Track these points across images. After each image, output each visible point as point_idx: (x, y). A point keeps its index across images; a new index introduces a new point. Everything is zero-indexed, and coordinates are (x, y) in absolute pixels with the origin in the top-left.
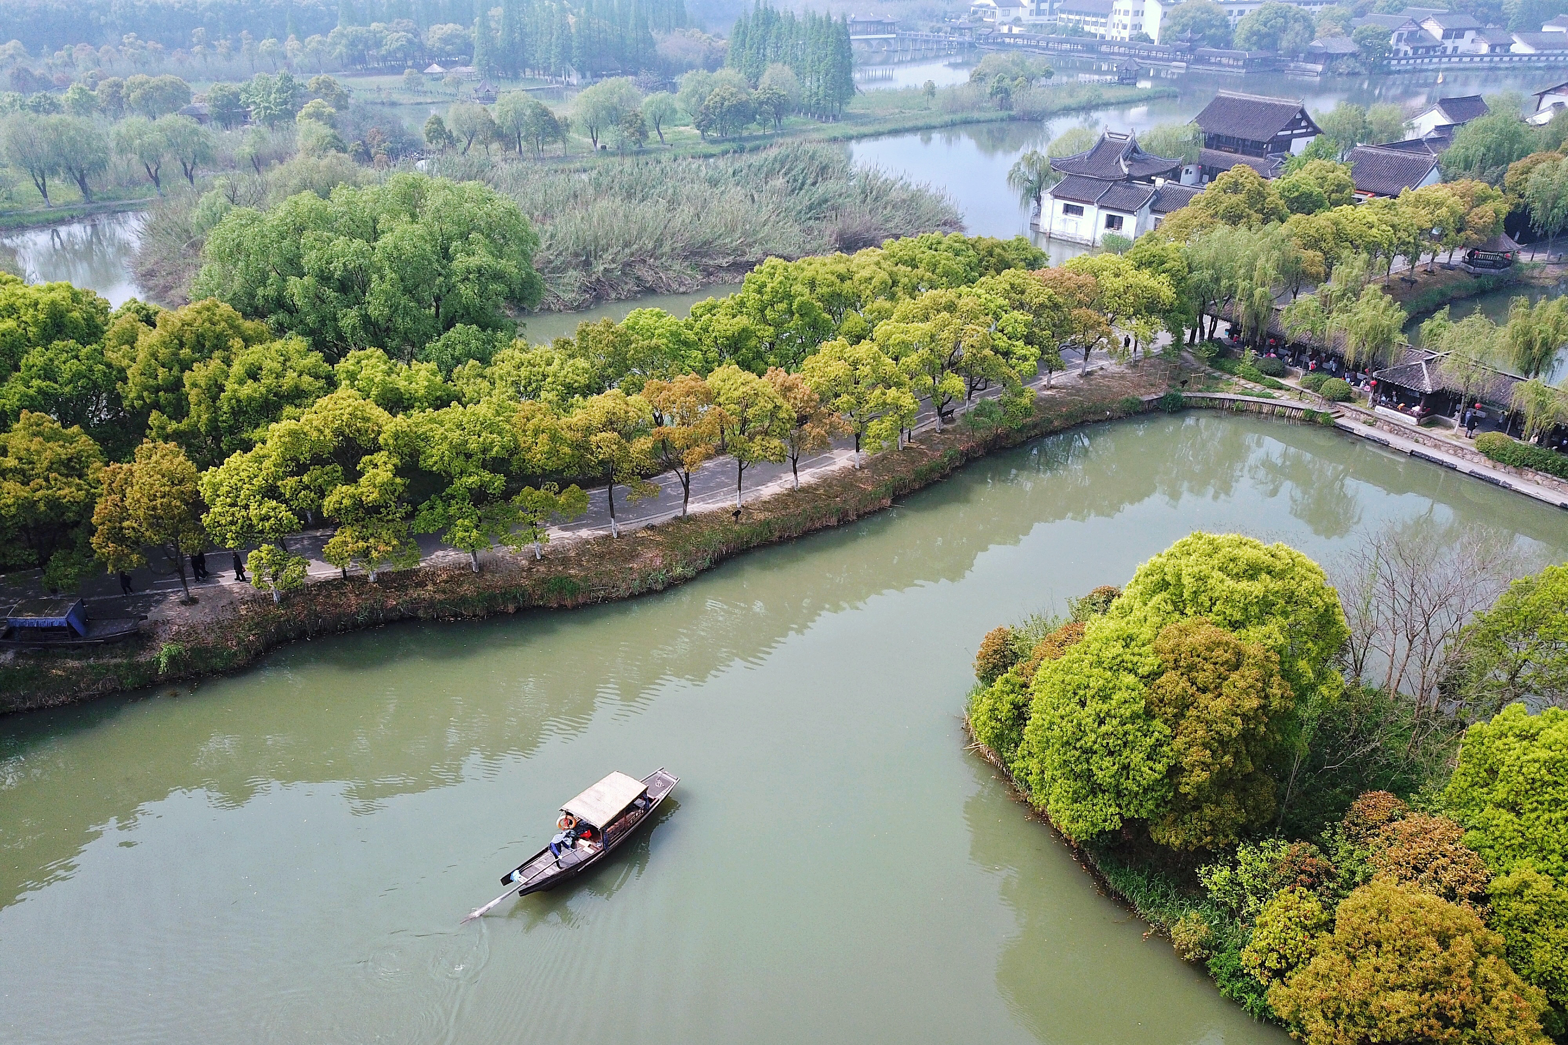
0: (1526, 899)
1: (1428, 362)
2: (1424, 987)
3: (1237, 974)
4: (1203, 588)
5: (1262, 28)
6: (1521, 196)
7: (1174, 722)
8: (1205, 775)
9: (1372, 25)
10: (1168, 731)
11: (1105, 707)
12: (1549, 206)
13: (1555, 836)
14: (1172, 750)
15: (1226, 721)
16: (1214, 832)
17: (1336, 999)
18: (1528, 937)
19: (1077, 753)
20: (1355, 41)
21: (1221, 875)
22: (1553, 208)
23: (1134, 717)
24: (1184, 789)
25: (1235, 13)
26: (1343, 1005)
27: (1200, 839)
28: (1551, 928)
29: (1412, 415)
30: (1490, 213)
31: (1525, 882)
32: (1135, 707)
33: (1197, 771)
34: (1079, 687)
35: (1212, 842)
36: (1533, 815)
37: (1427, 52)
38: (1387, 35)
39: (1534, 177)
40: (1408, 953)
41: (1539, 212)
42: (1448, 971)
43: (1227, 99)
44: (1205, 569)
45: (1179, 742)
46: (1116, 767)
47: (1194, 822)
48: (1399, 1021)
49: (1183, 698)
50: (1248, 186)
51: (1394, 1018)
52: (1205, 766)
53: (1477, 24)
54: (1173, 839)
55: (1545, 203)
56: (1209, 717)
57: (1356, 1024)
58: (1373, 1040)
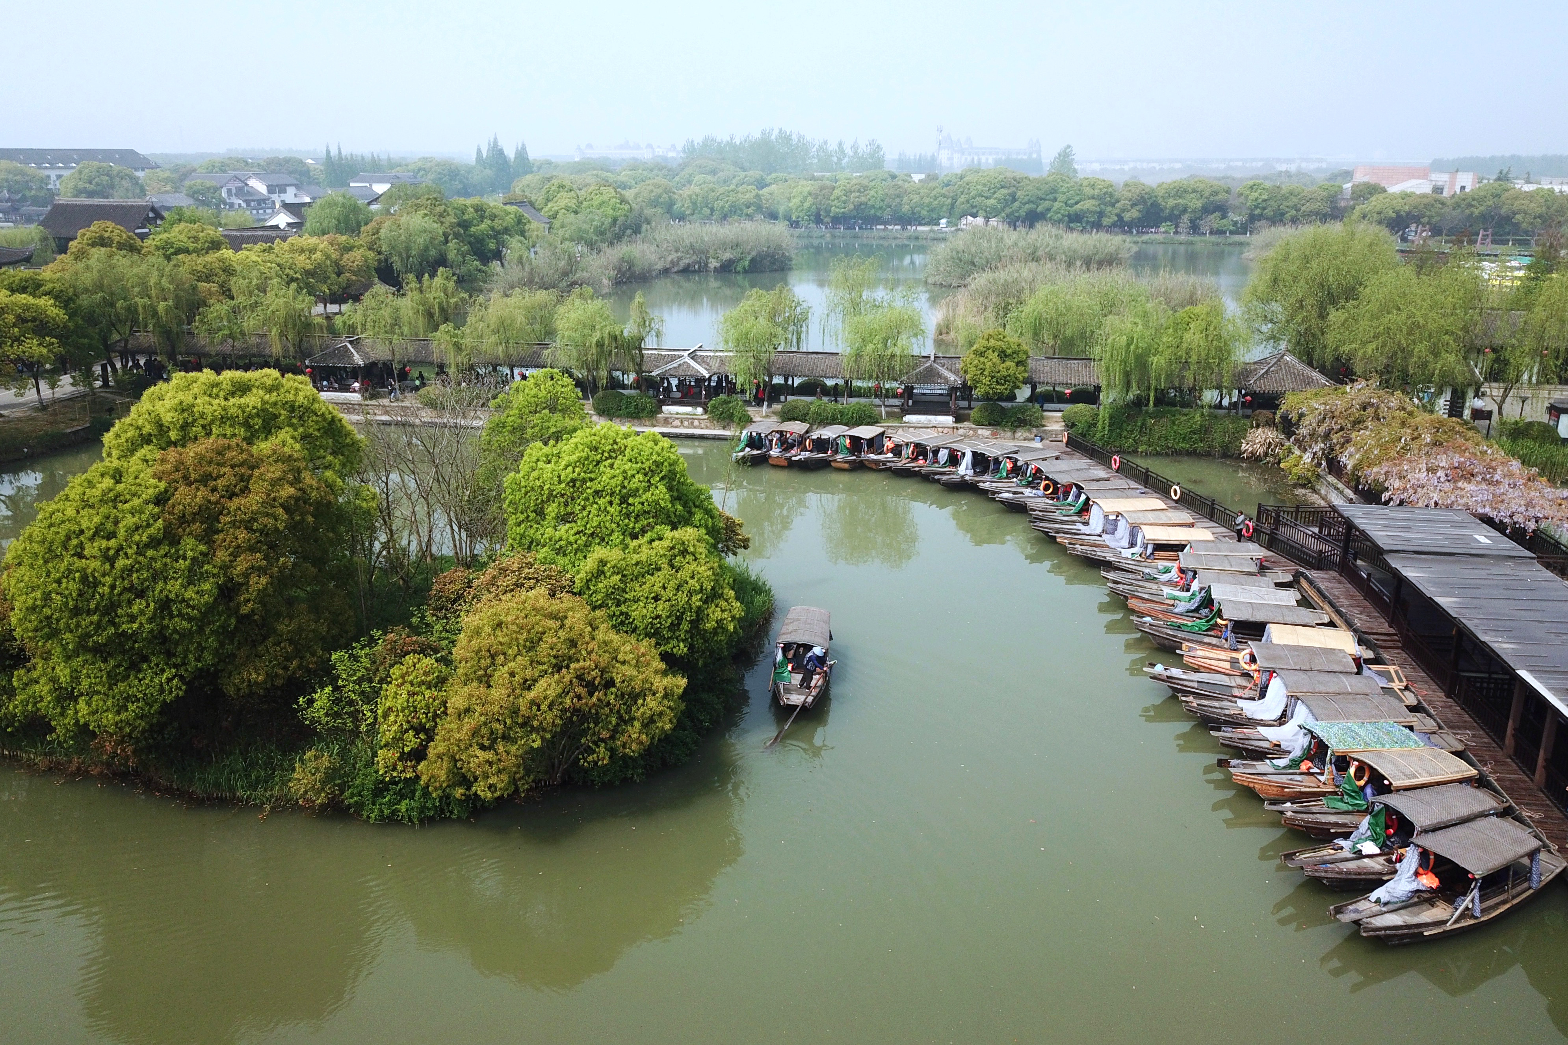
0: (608, 574)
1: (351, 342)
2: (558, 668)
3: (380, 788)
4: (190, 420)
5: (87, 185)
6: (379, 253)
7: (207, 537)
8: (264, 580)
9: (199, 181)
10: (203, 548)
11: (113, 543)
12: (404, 255)
13: (609, 517)
14: (215, 567)
15: (268, 515)
16: (298, 653)
17: (485, 723)
18: (623, 608)
19: (95, 618)
20: (188, 195)
21: (322, 698)
22: (408, 257)
23: (155, 542)
24: (245, 610)
25: (53, 177)
26: (495, 725)
27: (286, 668)
28: (637, 589)
29: (355, 391)
30: (359, 257)
31: (601, 561)
32: (152, 530)
33: (253, 579)
34: (68, 538)
35: (300, 667)
36: (585, 513)
37: (259, 204)
38: (217, 189)
39: (383, 232)
40: (532, 645)
41: (399, 264)
42: (573, 643)
43: (67, 205)
44: (188, 398)
45: (222, 556)
46: (152, 606)
47: (272, 650)
48: (550, 707)
49: (208, 508)
50: (117, 239)
51: (544, 706)
52: (260, 571)
53: (295, 182)
54: (254, 676)
55: (400, 255)
56: (246, 517)
57: (514, 741)
58: (535, 745)
